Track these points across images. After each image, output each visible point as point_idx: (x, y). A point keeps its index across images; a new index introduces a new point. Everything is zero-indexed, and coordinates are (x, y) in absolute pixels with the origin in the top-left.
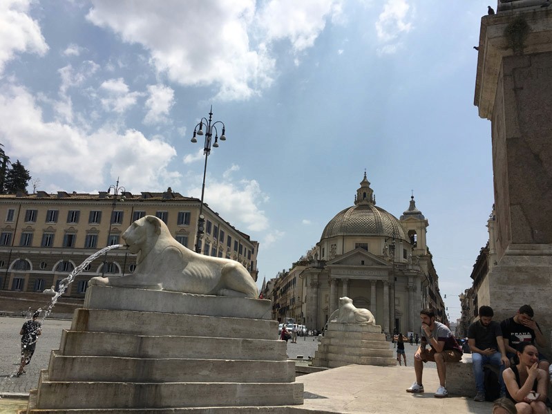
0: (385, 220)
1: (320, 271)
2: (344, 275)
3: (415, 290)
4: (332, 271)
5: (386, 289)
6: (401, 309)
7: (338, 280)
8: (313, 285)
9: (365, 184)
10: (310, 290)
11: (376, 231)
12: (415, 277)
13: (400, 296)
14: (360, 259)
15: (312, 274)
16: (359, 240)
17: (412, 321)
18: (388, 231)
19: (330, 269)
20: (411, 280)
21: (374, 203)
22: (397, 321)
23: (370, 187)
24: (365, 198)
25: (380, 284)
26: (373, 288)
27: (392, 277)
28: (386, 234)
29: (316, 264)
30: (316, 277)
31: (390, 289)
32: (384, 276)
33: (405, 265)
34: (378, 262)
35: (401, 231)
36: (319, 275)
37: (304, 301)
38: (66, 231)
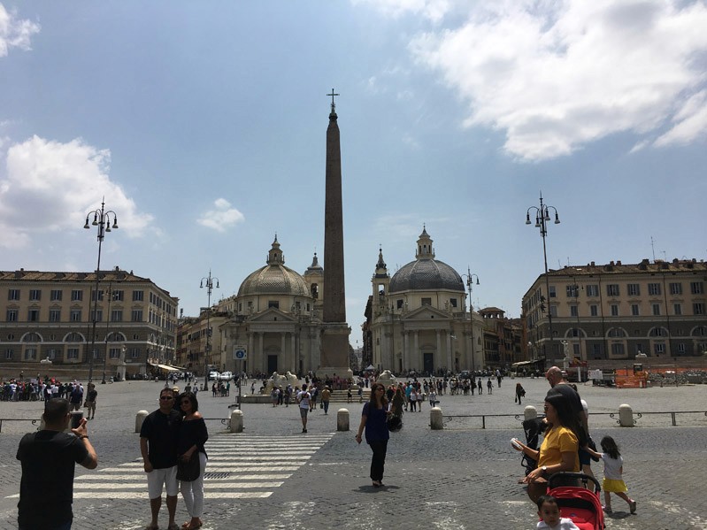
0: (292, 280)
1: (238, 325)
2: (261, 329)
3: (315, 337)
4: (251, 326)
5: (293, 339)
6: (303, 353)
7: (256, 333)
8: (232, 337)
9: (276, 247)
10: (229, 341)
11: (285, 290)
12: (315, 327)
13: (304, 342)
14: (273, 316)
15: (232, 327)
16: (272, 298)
17: (312, 362)
18: (294, 290)
19: (248, 325)
20: (312, 329)
21: (284, 262)
22: (301, 362)
23: (280, 248)
24: (275, 258)
25: (288, 335)
26: (283, 338)
27: (298, 328)
28: (293, 293)
29: (235, 319)
30: (235, 330)
31: (296, 338)
32: (291, 329)
33: (307, 317)
34: (287, 318)
35: (305, 288)
36: (238, 327)
37: (223, 349)
38: (29, 307)
